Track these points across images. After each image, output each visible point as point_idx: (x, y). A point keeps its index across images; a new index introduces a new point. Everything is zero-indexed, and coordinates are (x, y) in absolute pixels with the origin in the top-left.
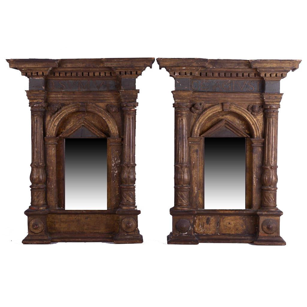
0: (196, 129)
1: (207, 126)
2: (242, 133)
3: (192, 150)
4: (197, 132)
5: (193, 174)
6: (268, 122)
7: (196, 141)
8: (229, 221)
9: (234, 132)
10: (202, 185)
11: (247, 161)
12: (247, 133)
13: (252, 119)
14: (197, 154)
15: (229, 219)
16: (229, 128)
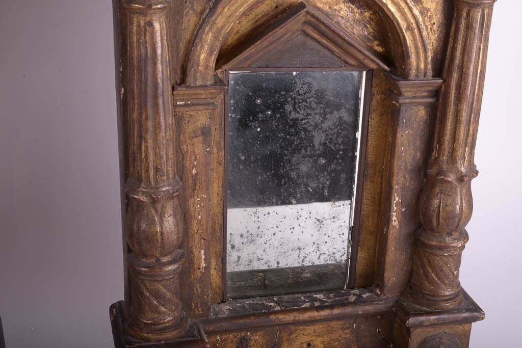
0: (202, 57)
1: (237, 32)
2: (361, 57)
3: (189, 128)
4: (207, 67)
5: (192, 209)
6: (463, 21)
7: (203, 96)
8: (306, 339)
9: (332, 52)
10: (218, 230)
11: (370, 143)
12: (376, 53)
13: (406, 10)
14: (206, 143)
15: (309, 334)
16: (317, 37)
